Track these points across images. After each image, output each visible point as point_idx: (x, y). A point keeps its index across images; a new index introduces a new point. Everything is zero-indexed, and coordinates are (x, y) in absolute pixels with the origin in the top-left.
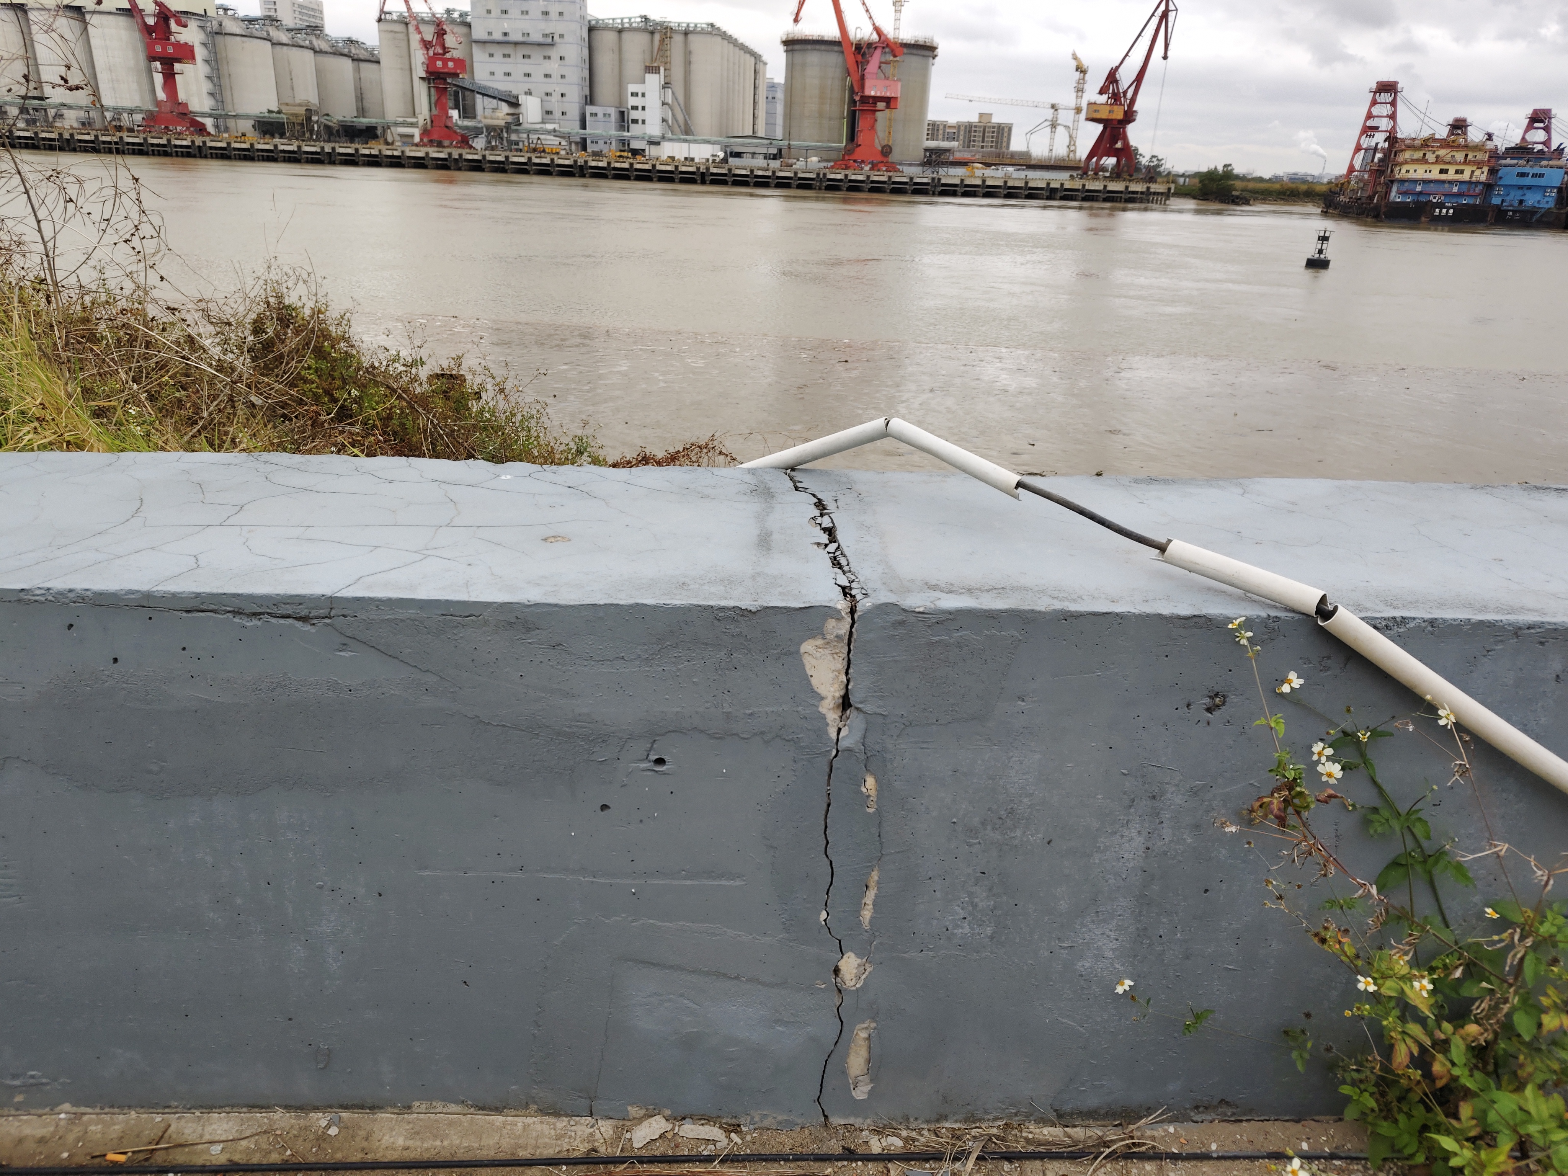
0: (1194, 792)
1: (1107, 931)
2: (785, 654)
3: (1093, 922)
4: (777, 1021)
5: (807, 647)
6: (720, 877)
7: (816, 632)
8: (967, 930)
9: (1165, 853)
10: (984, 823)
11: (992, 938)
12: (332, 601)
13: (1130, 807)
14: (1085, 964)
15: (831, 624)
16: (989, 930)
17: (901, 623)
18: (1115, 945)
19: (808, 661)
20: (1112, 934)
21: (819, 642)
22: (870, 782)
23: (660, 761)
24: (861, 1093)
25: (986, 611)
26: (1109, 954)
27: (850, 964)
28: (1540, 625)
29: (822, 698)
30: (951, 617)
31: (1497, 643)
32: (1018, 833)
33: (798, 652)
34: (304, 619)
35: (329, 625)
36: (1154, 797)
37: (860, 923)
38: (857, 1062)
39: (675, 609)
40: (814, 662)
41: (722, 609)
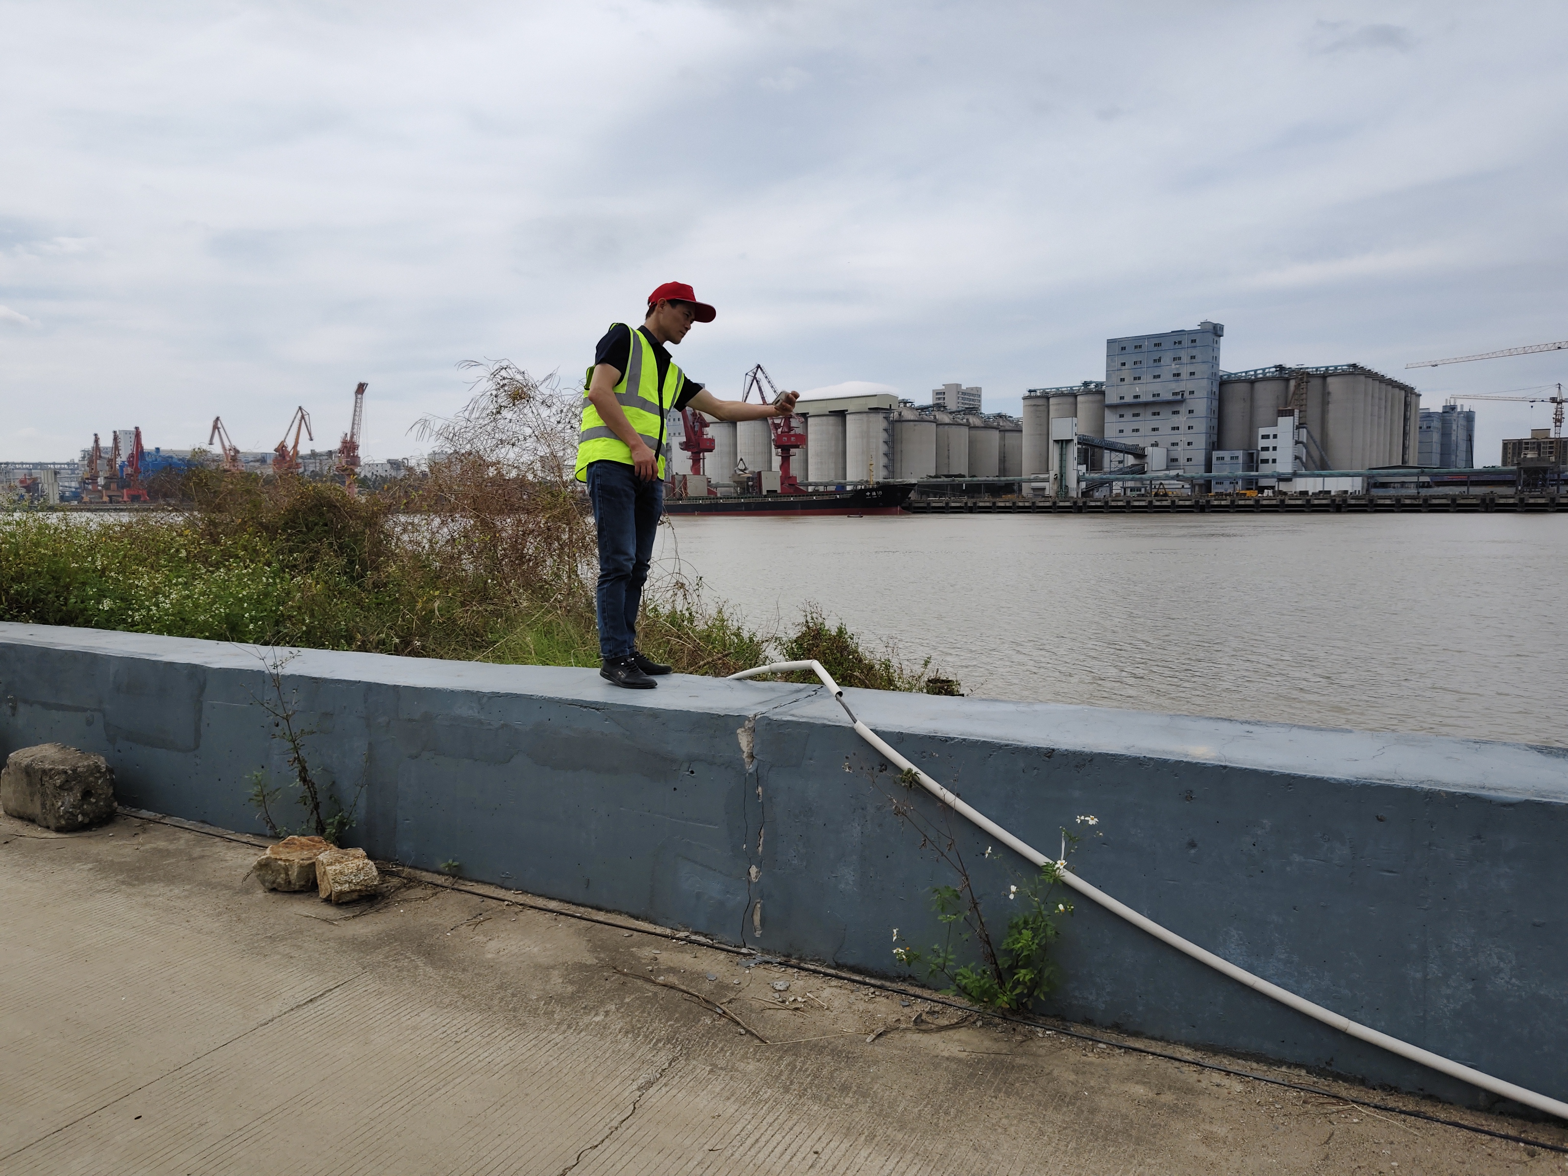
0: (879, 809)
1: (850, 871)
2: (732, 734)
3: (844, 866)
4: (728, 892)
5: (739, 731)
6: (710, 824)
7: (742, 726)
8: (796, 862)
9: (869, 836)
10: (800, 813)
11: (806, 867)
13: (854, 812)
14: (842, 886)
15: (747, 722)
16: (805, 864)
17: (769, 724)
18: (853, 878)
19: (740, 737)
20: (852, 873)
21: (743, 729)
22: (760, 789)
23: (692, 772)
24: (758, 934)
26: (851, 883)
27: (754, 870)
28: (1011, 745)
29: (744, 752)
31: (994, 751)
32: (813, 819)
33: (736, 733)
34: (598, 709)
35: (603, 712)
36: (863, 809)
37: (757, 852)
38: (757, 918)
41: (713, 714)
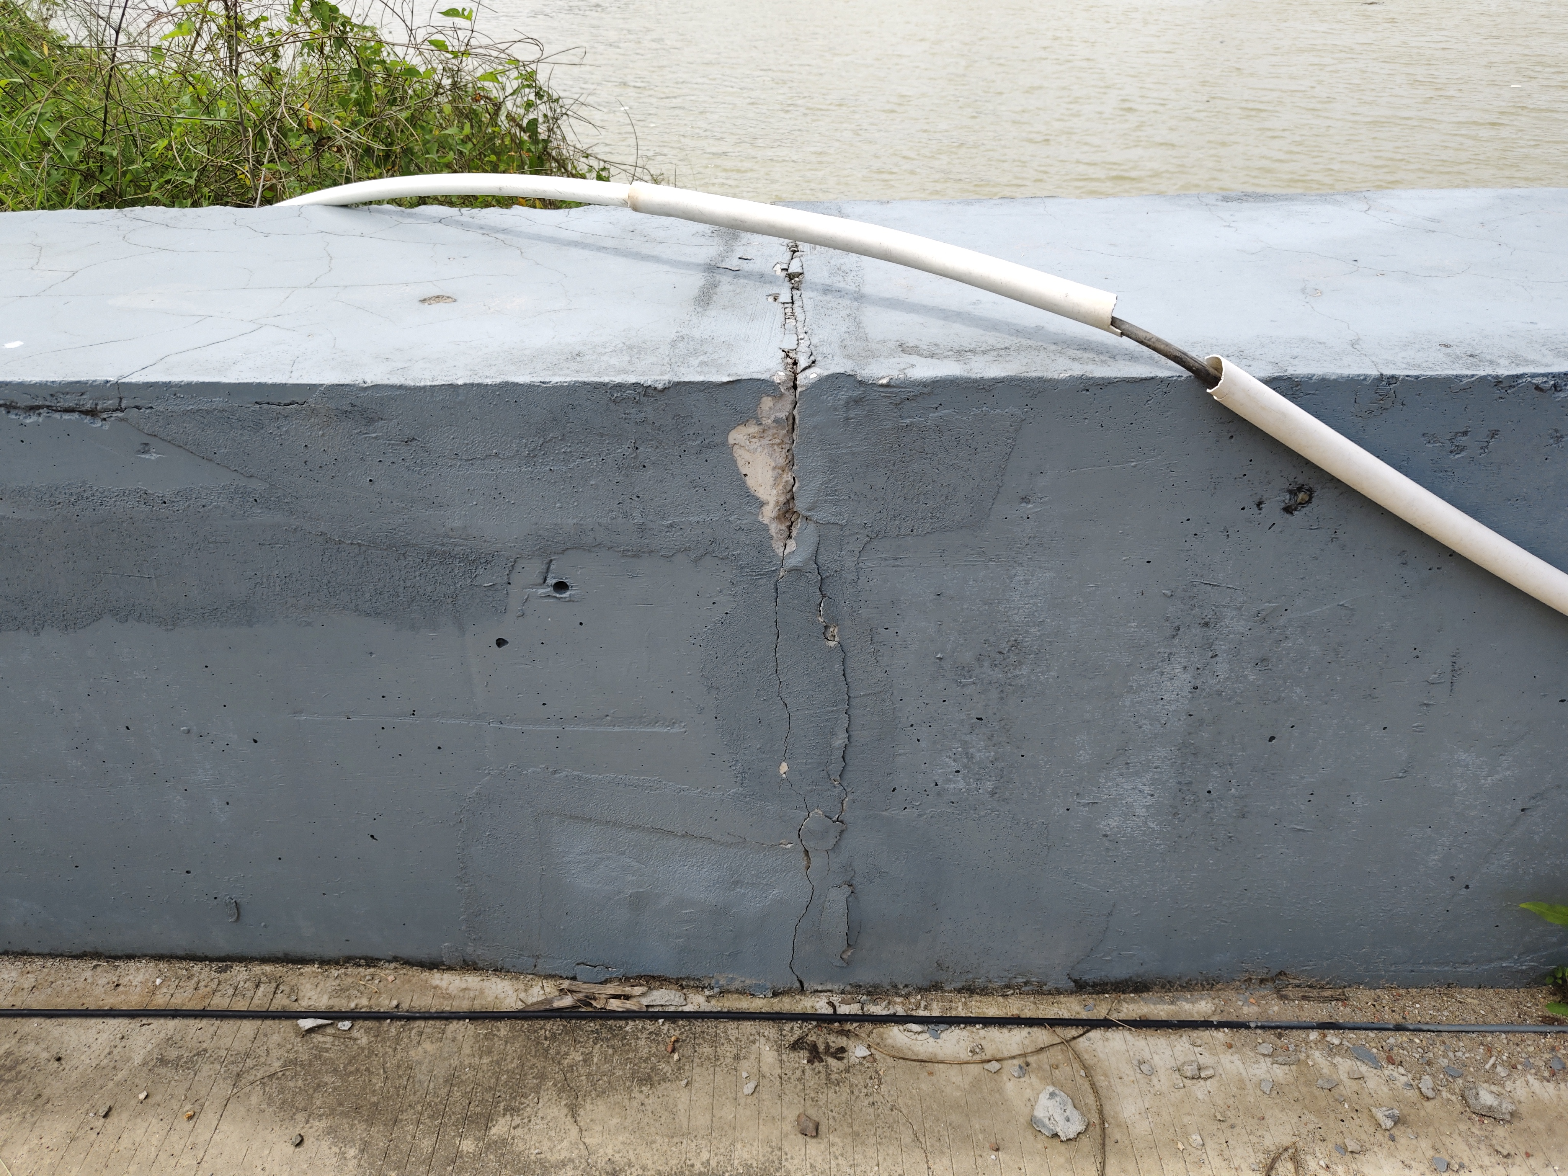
0: (1262, 618)
1: (1140, 786)
2: (709, 446)
3: (1122, 775)
6: (651, 723)
7: (748, 415)
9: (1219, 694)
10: (979, 659)
12: (120, 389)
13: (1174, 636)
14: (1111, 823)
15: (767, 403)
16: (989, 785)
17: (858, 401)
18: (1149, 801)
19: (741, 456)
21: (753, 429)
23: (561, 586)
25: (975, 381)
26: (1141, 812)
29: (762, 504)
30: (926, 390)
32: (1025, 670)
33: (725, 443)
34: (92, 413)
35: (122, 420)
36: (1206, 624)
39: (557, 389)
40: (747, 456)
41: (620, 386)
